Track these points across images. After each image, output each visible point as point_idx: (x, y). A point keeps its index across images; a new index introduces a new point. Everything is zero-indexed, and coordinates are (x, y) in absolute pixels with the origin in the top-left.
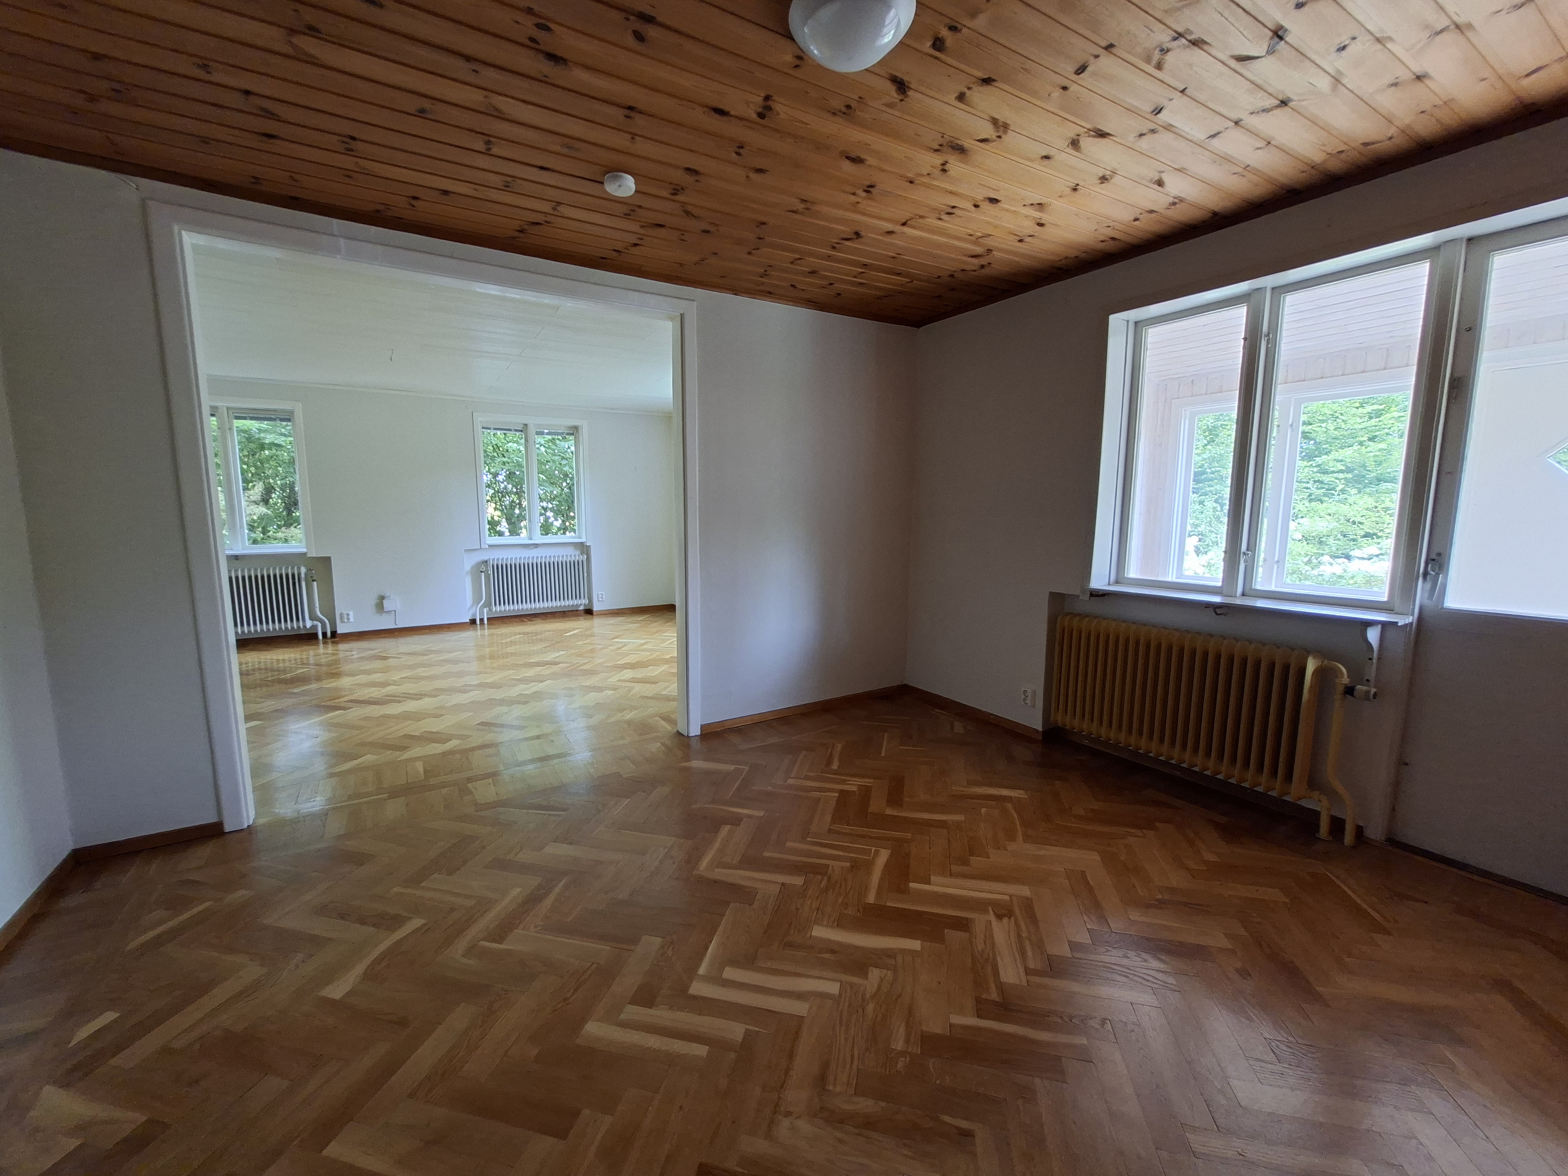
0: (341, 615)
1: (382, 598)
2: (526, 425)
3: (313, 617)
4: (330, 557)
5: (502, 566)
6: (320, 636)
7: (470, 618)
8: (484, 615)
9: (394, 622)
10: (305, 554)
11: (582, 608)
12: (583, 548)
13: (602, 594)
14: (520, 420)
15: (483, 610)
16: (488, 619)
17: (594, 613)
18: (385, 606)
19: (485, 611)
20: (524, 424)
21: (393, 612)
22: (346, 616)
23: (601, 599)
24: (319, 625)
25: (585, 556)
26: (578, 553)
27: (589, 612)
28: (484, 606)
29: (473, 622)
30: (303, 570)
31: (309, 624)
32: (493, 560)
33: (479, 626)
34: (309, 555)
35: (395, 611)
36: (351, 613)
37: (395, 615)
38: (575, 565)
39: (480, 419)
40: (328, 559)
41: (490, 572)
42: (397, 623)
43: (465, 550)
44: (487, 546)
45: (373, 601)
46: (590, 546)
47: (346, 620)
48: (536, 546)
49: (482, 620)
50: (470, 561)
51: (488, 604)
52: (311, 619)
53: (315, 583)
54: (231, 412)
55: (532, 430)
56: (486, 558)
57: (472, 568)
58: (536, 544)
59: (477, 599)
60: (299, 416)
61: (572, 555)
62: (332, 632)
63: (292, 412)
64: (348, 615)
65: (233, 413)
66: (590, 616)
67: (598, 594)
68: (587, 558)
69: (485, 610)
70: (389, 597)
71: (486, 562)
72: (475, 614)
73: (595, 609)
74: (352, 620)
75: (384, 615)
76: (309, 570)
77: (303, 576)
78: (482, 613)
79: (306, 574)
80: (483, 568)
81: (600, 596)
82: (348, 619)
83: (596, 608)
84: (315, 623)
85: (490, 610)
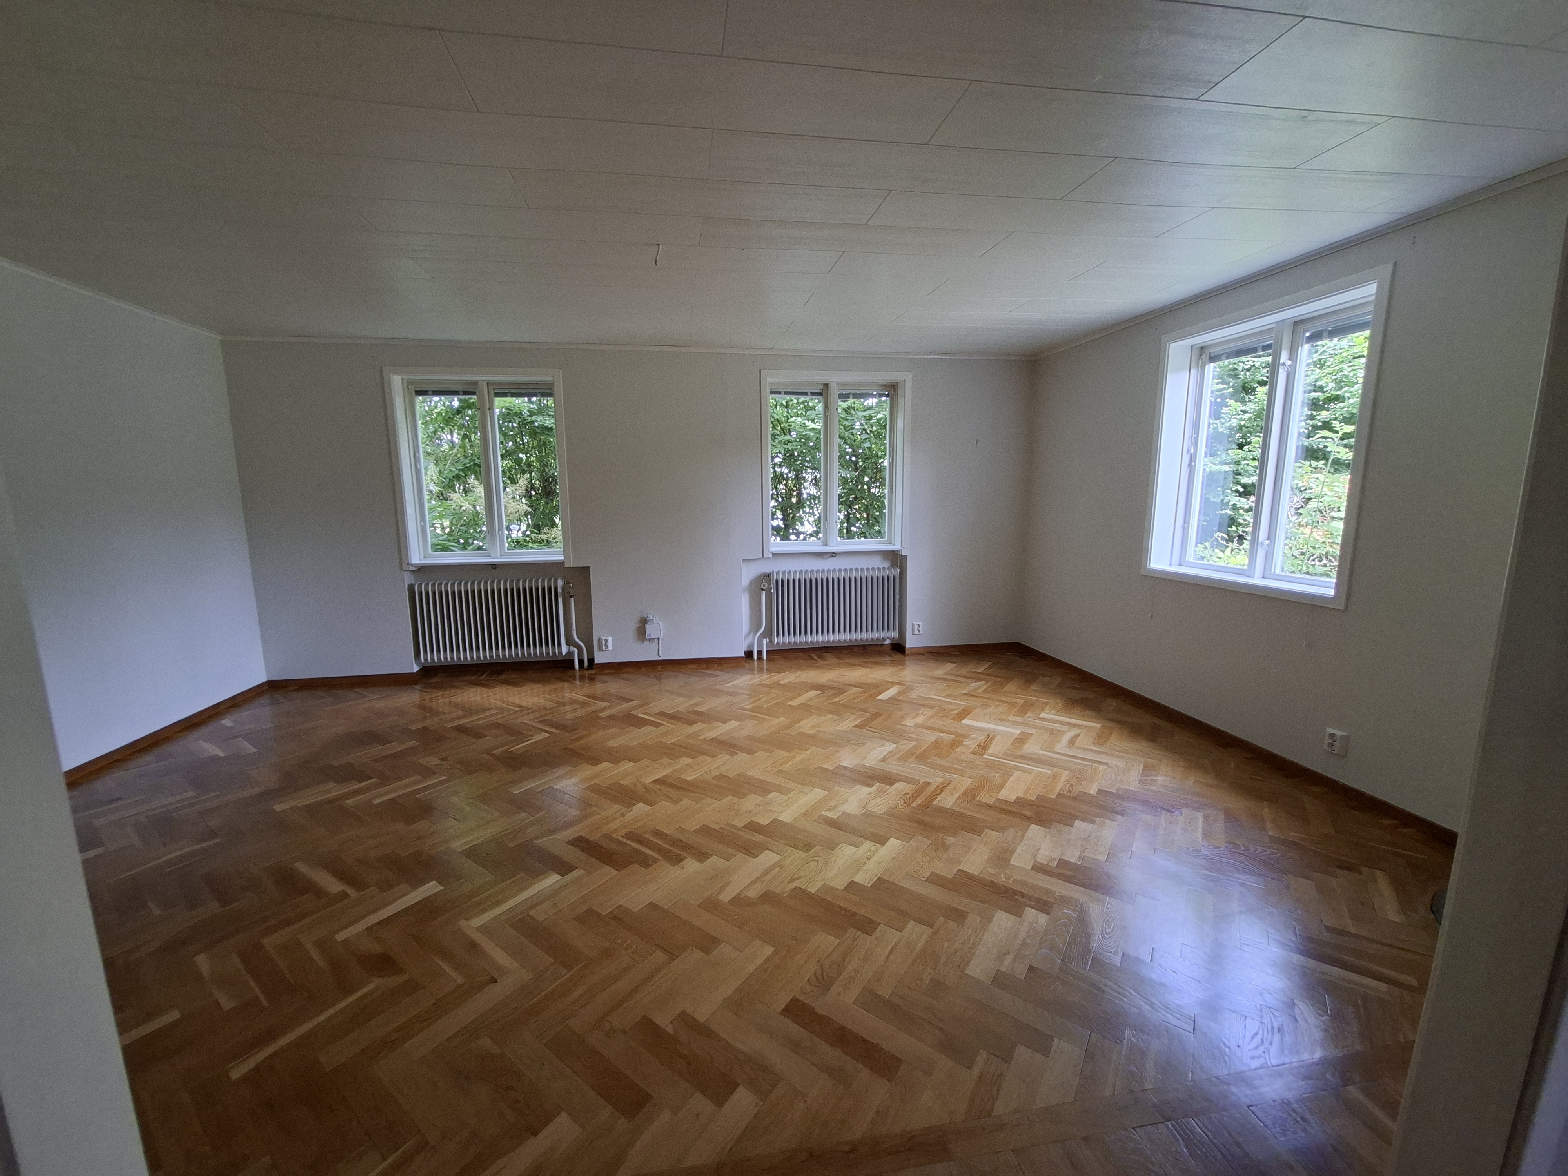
0: (599, 640)
1: (644, 621)
2: (826, 385)
3: (570, 642)
4: (589, 567)
5: (788, 581)
6: (577, 666)
7: (746, 650)
8: (763, 648)
9: (657, 653)
10: (561, 564)
11: (888, 642)
12: (896, 559)
13: (919, 626)
14: (821, 377)
15: (762, 641)
16: (767, 651)
17: (906, 652)
18: (648, 632)
19: (765, 643)
20: (824, 384)
21: (656, 640)
22: (604, 642)
23: (916, 632)
24: (576, 651)
25: (899, 570)
26: (887, 565)
27: (898, 648)
28: (764, 635)
29: (749, 654)
30: (560, 583)
31: (565, 649)
32: (778, 573)
33: (756, 663)
34: (566, 565)
35: (658, 639)
36: (610, 639)
37: (659, 643)
38: (883, 581)
39: (770, 379)
40: (587, 569)
41: (773, 591)
42: (660, 655)
43: (743, 560)
44: (771, 556)
45: (634, 625)
46: (906, 556)
47: (604, 648)
48: (833, 554)
49: (760, 653)
50: (748, 574)
51: (768, 633)
52: (568, 643)
53: (573, 599)
54: (491, 388)
55: (834, 392)
56: (768, 571)
57: (751, 582)
58: (834, 553)
59: (755, 625)
60: (559, 389)
61: (878, 566)
62: (589, 660)
63: (551, 384)
64: (606, 641)
65: (494, 389)
66: (901, 655)
67: (913, 624)
68: (900, 571)
69: (765, 641)
70: (652, 620)
71: (769, 576)
72: (751, 645)
73: (908, 645)
74: (610, 648)
75: (646, 643)
76: (566, 583)
77: (560, 590)
78: (760, 644)
79: (563, 588)
80: (765, 585)
81: (916, 627)
82: (607, 646)
83: (910, 643)
84: (572, 648)
85: (771, 641)
